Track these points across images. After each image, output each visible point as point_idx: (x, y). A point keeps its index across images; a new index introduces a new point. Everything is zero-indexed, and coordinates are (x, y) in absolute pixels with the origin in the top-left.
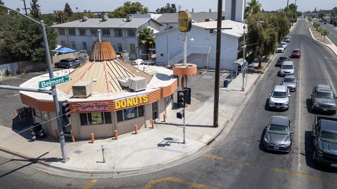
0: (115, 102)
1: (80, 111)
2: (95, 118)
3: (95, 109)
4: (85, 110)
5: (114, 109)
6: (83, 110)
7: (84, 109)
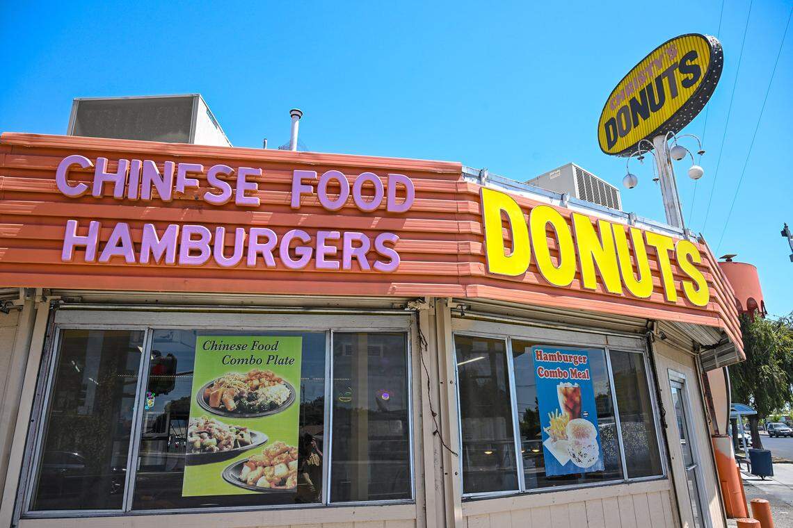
0: (478, 198)
1: (67, 254)
2: (224, 411)
3: (255, 247)
4: (137, 247)
5: (475, 268)
6: (110, 250)
7: (122, 230)
